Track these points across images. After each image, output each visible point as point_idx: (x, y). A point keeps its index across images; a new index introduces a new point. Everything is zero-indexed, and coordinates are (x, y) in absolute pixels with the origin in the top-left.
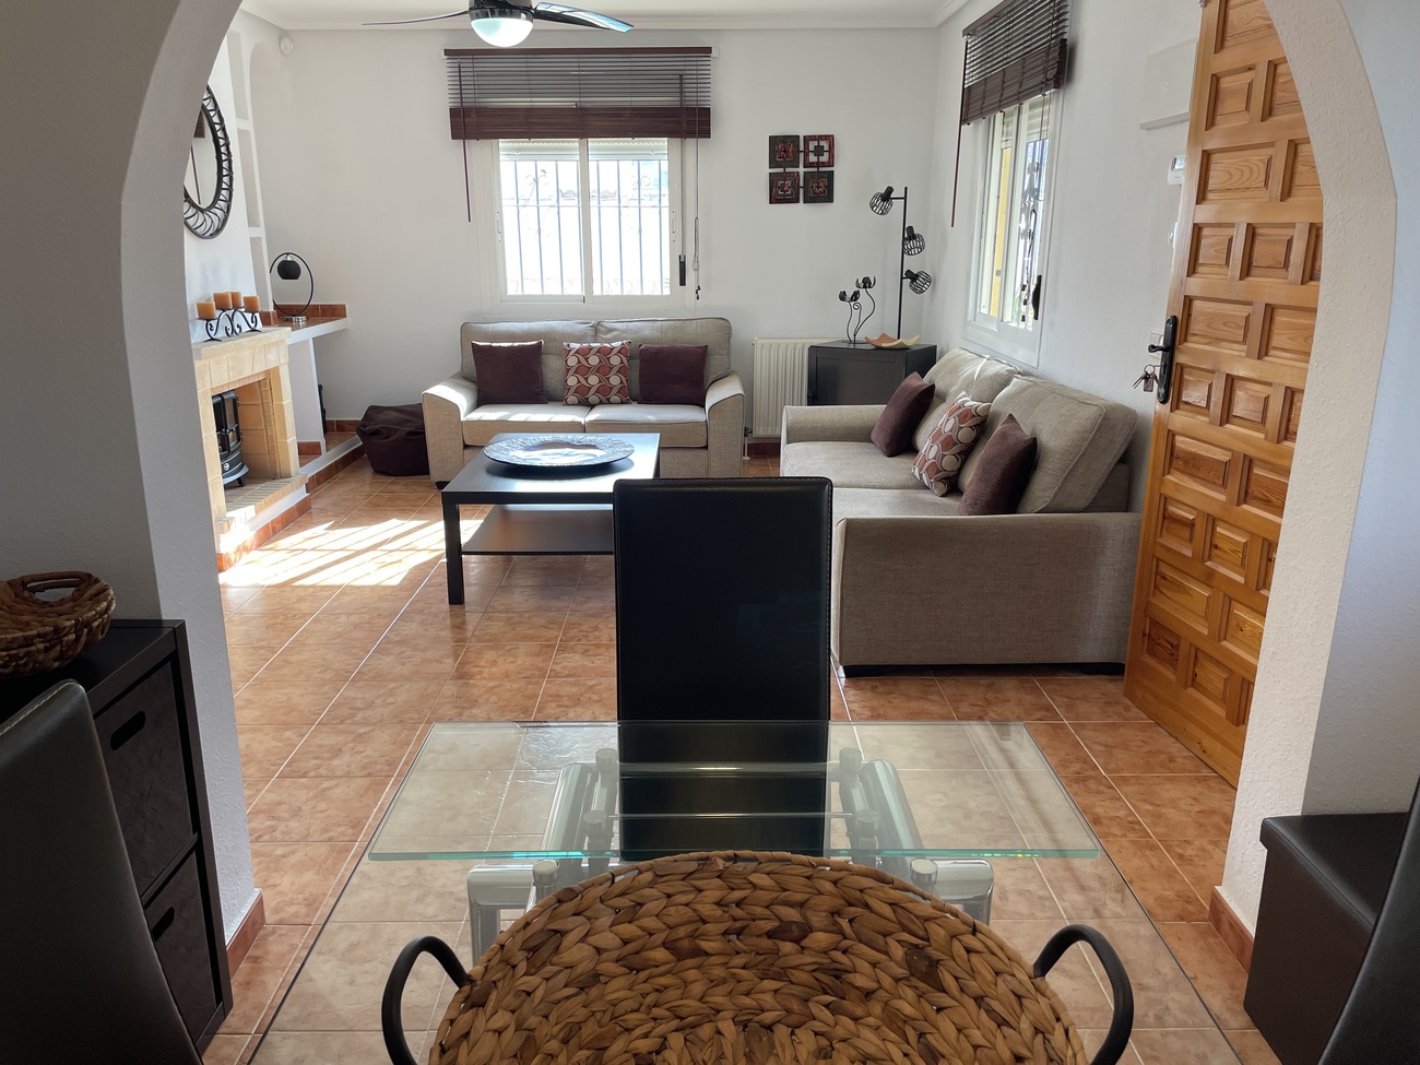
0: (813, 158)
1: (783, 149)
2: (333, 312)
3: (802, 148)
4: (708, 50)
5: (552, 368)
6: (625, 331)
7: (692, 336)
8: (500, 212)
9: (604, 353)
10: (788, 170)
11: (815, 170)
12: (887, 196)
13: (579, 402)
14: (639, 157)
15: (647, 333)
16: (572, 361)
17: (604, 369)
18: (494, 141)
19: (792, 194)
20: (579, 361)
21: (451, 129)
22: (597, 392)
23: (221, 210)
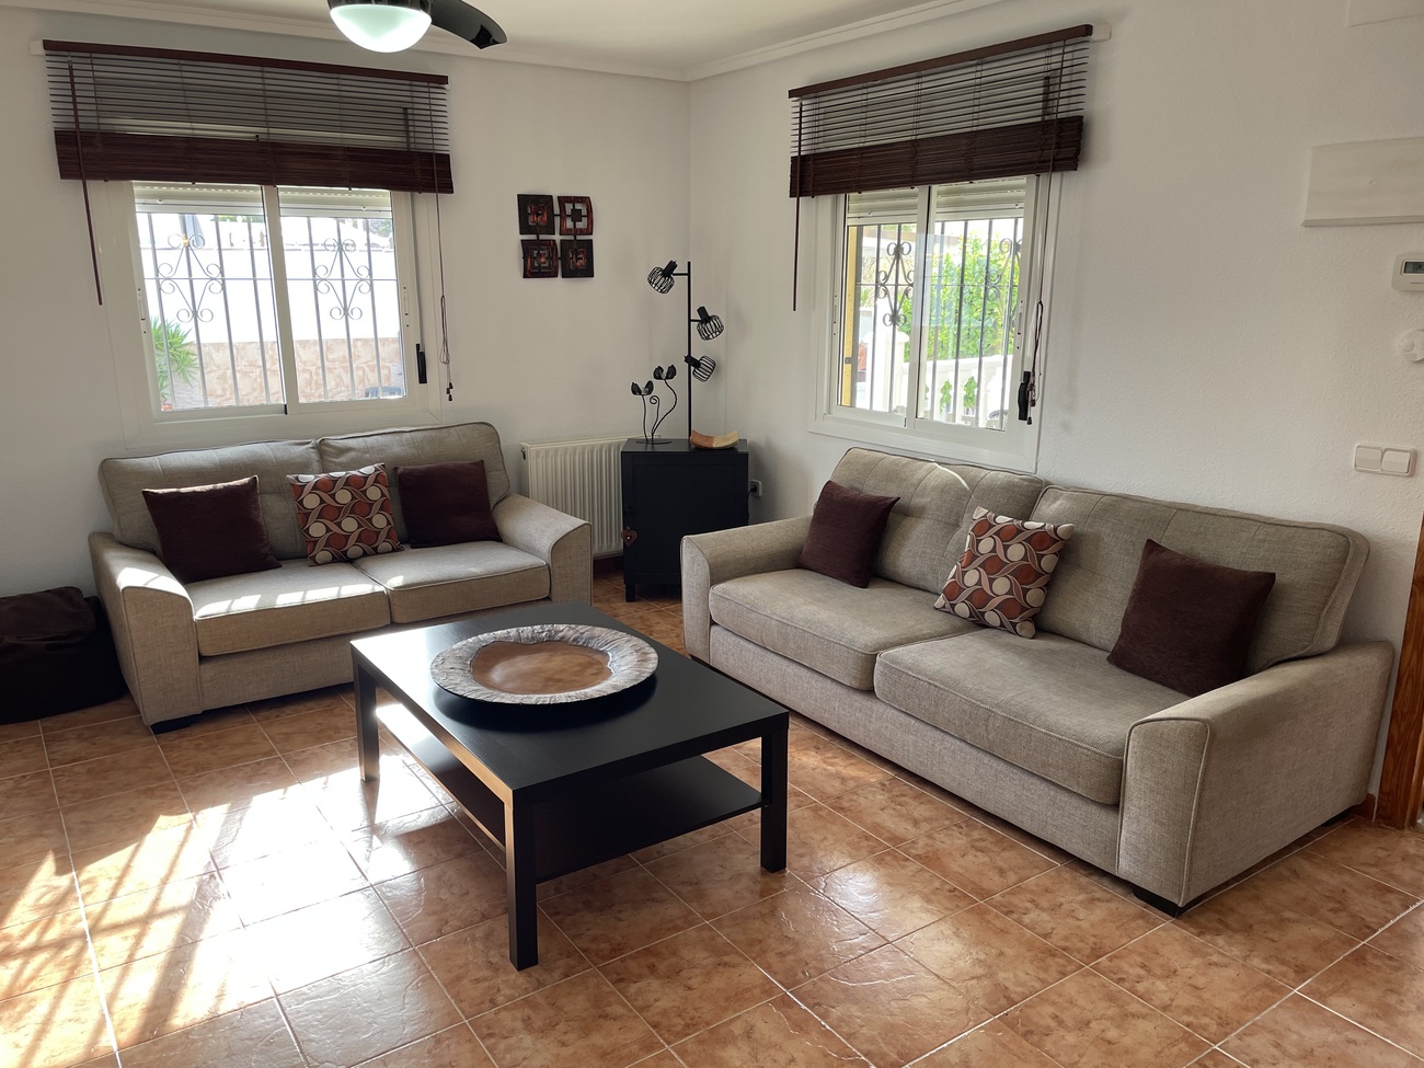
0: (569, 224)
1: (533, 209)
3: (556, 210)
4: (443, 80)
6: (368, 450)
7: (457, 450)
8: (142, 290)
9: (355, 484)
10: (542, 237)
12: (669, 271)
13: (334, 558)
14: (339, 213)
15: (397, 451)
16: (311, 501)
17: (361, 508)
18: (125, 183)
19: (549, 267)
20: (322, 501)
21: (59, 163)
22: (359, 539)
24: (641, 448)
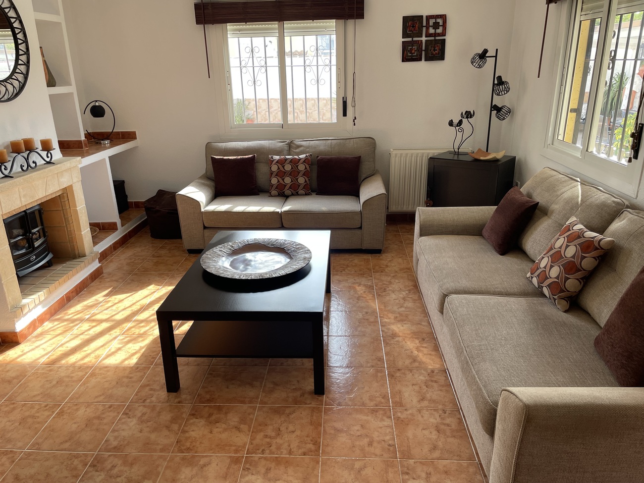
0: (432, 31)
1: (412, 25)
2: (128, 136)
3: (424, 24)
5: (262, 172)
6: (308, 147)
7: (351, 150)
8: (229, 72)
9: (294, 162)
10: (415, 39)
11: (433, 38)
12: (483, 56)
13: (279, 194)
14: (317, 32)
15: (322, 148)
16: (274, 168)
17: (294, 173)
18: (224, 25)
19: (417, 56)
20: (279, 168)
21: (196, 17)
22: (290, 187)
23: (17, 80)
24: (450, 157)
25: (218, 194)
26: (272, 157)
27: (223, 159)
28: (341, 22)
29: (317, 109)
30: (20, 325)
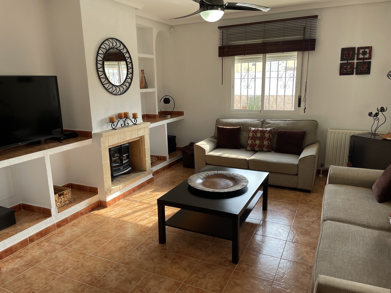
0: (361, 56)
1: (347, 53)
2: (180, 114)
3: (356, 52)
4: (316, 17)
5: (244, 136)
6: (273, 124)
7: (300, 127)
8: (234, 81)
9: (263, 132)
10: (349, 61)
11: (362, 61)
13: (251, 150)
15: (282, 125)
16: (251, 135)
17: (262, 138)
18: (233, 57)
19: (350, 71)
20: (253, 135)
21: (219, 53)
22: (258, 146)
23: (125, 85)
24: (369, 136)
25: (218, 146)
26: (250, 128)
27: (223, 128)
28: (301, 53)
29: (283, 102)
30: (109, 199)
